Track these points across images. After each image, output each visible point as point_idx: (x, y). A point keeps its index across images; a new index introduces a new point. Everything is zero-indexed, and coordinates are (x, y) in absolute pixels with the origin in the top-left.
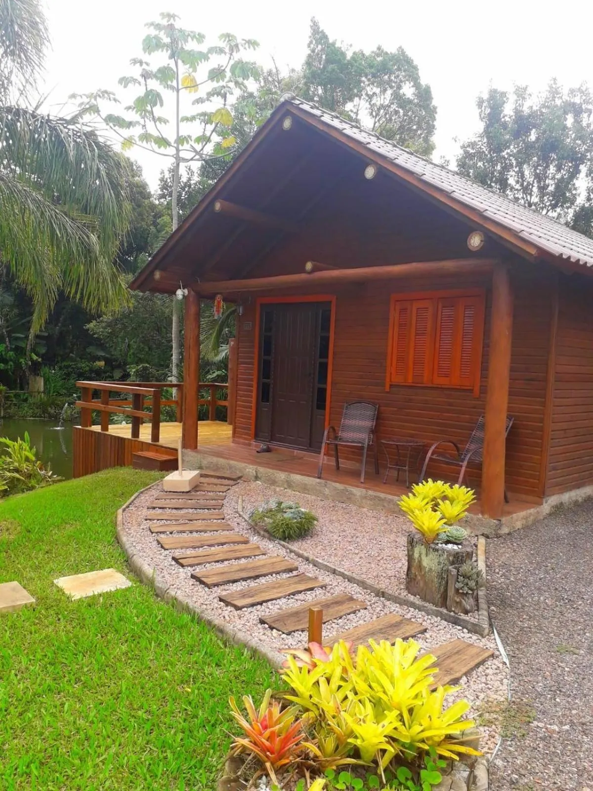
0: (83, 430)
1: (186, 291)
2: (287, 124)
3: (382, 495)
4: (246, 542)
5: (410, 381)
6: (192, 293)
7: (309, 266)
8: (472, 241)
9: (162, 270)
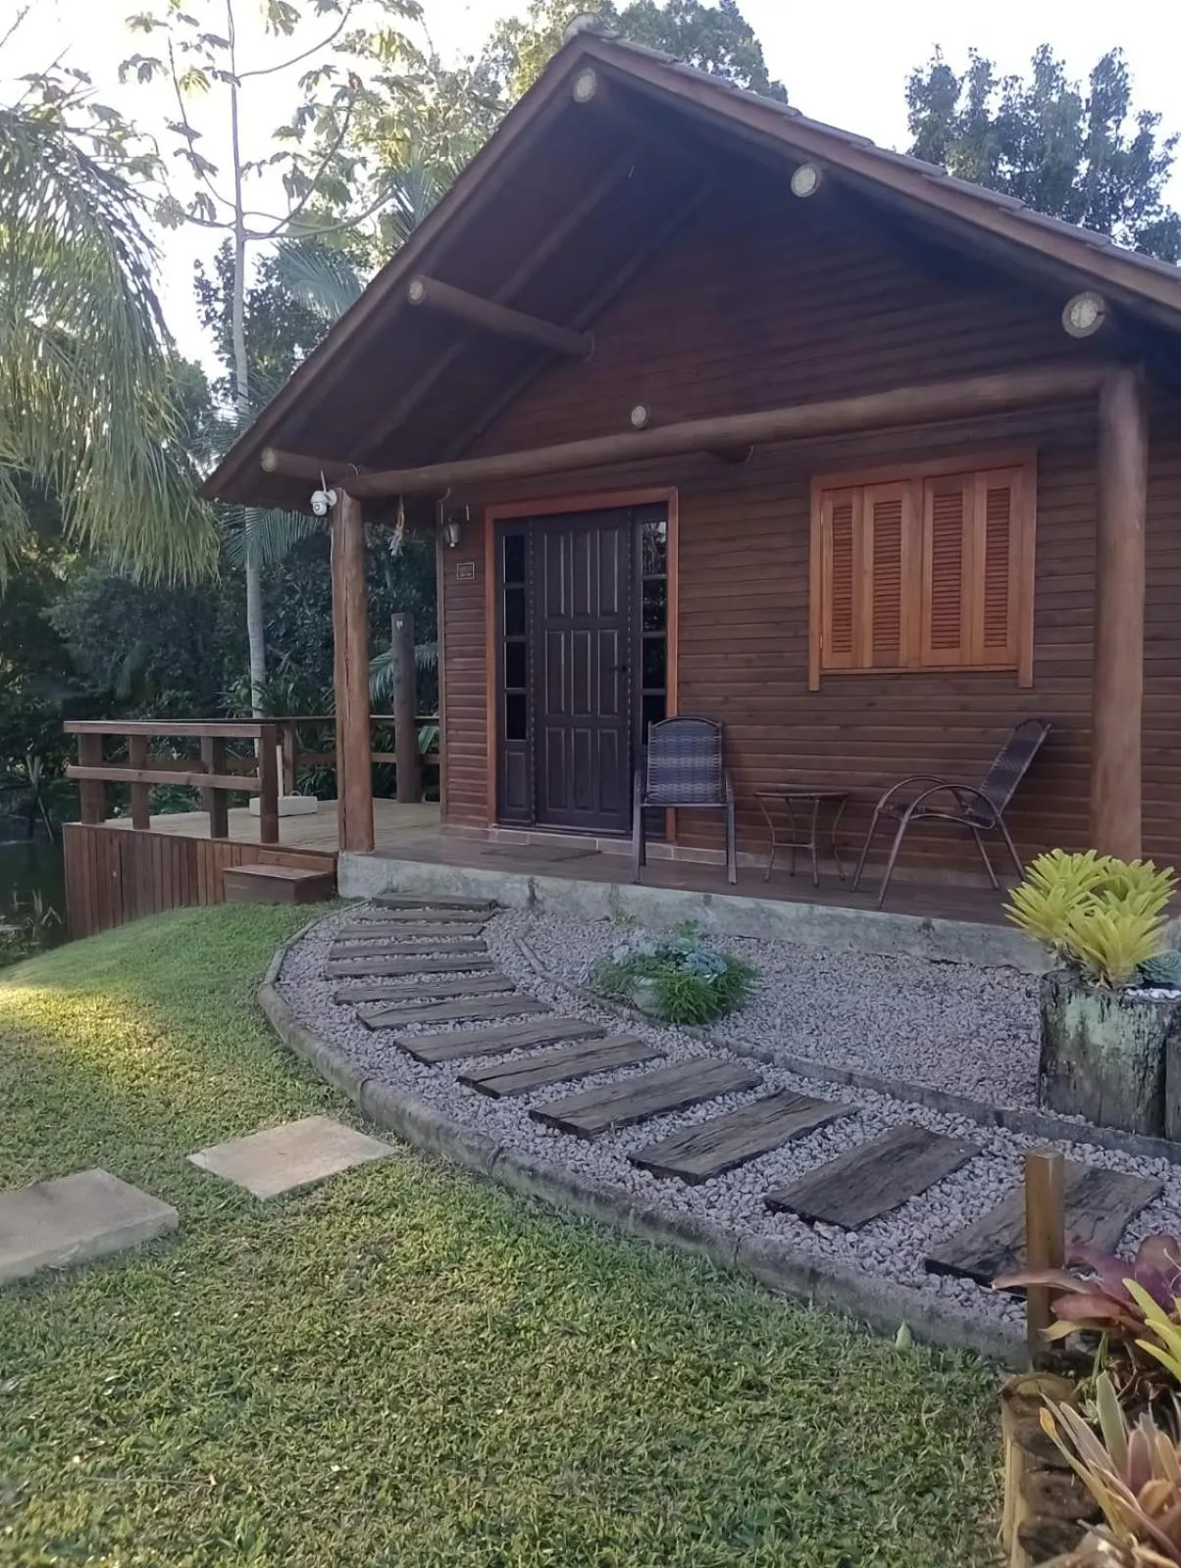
0: (89, 829)
1: (332, 494)
2: (585, 87)
3: (850, 913)
4: (601, 1034)
5: (869, 663)
6: (347, 499)
7: (639, 415)
8: (1074, 316)
9: (278, 448)
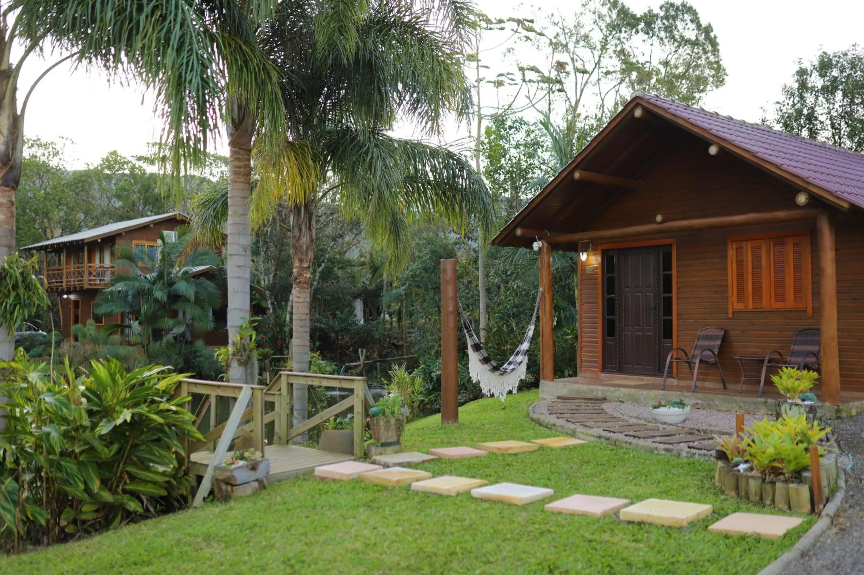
1: (540, 243)
2: (638, 113)
5: (751, 307)
6: (546, 244)
7: (659, 218)
8: (799, 199)
9: (521, 227)
